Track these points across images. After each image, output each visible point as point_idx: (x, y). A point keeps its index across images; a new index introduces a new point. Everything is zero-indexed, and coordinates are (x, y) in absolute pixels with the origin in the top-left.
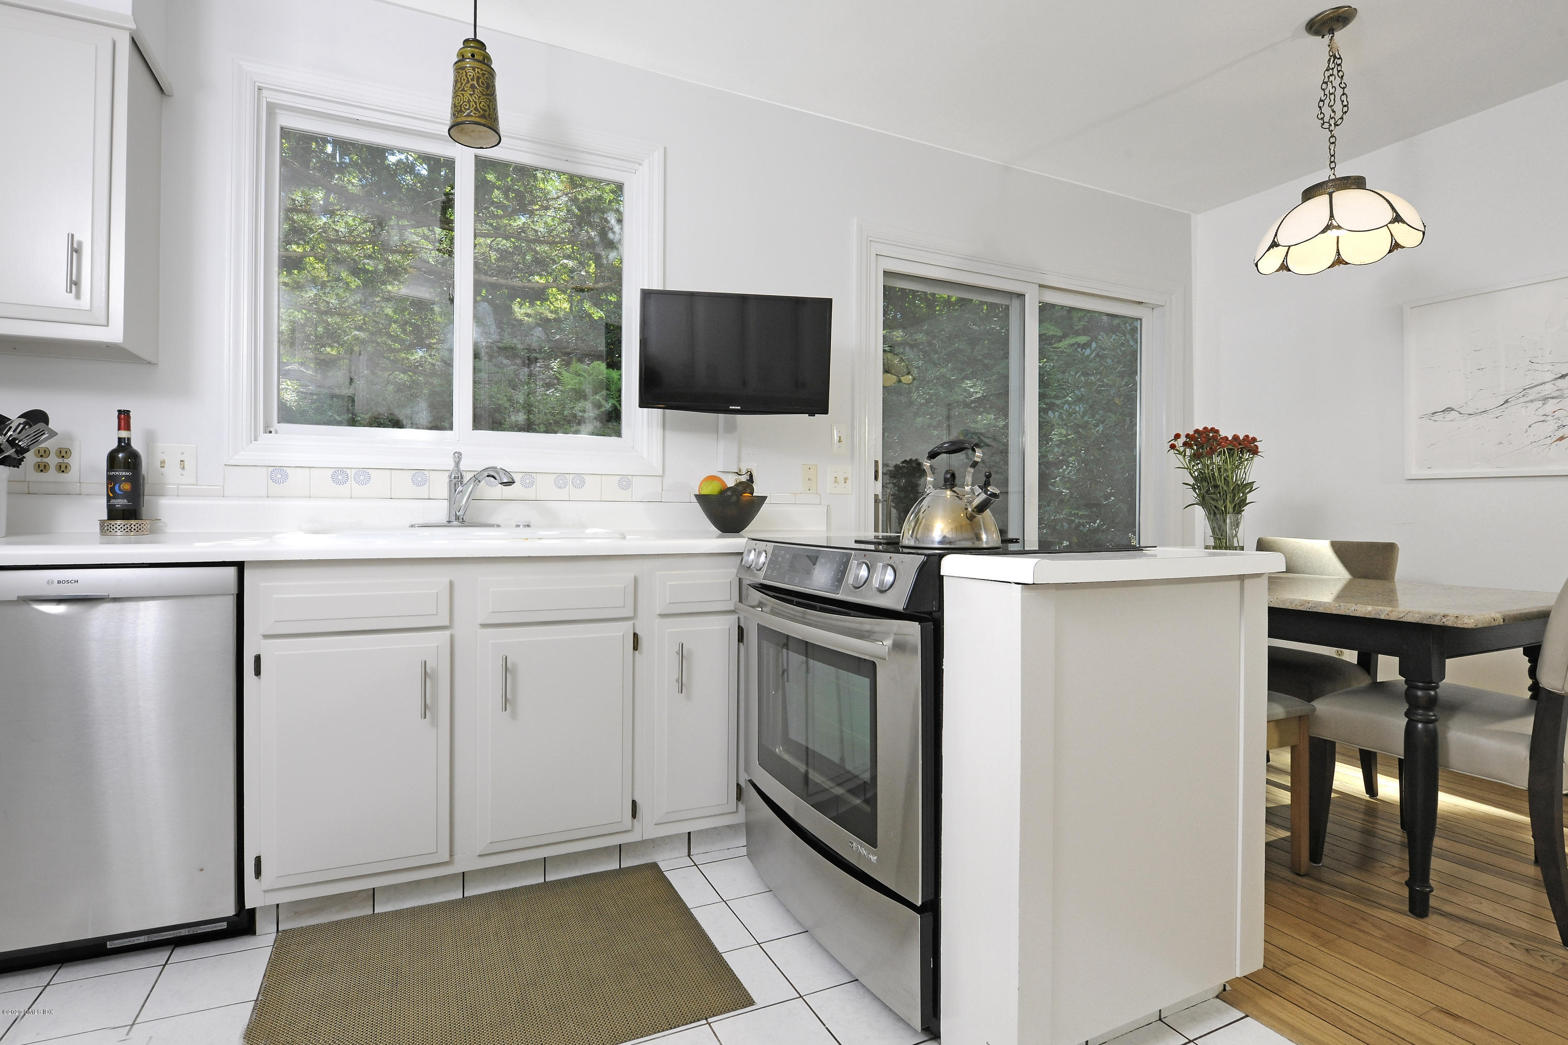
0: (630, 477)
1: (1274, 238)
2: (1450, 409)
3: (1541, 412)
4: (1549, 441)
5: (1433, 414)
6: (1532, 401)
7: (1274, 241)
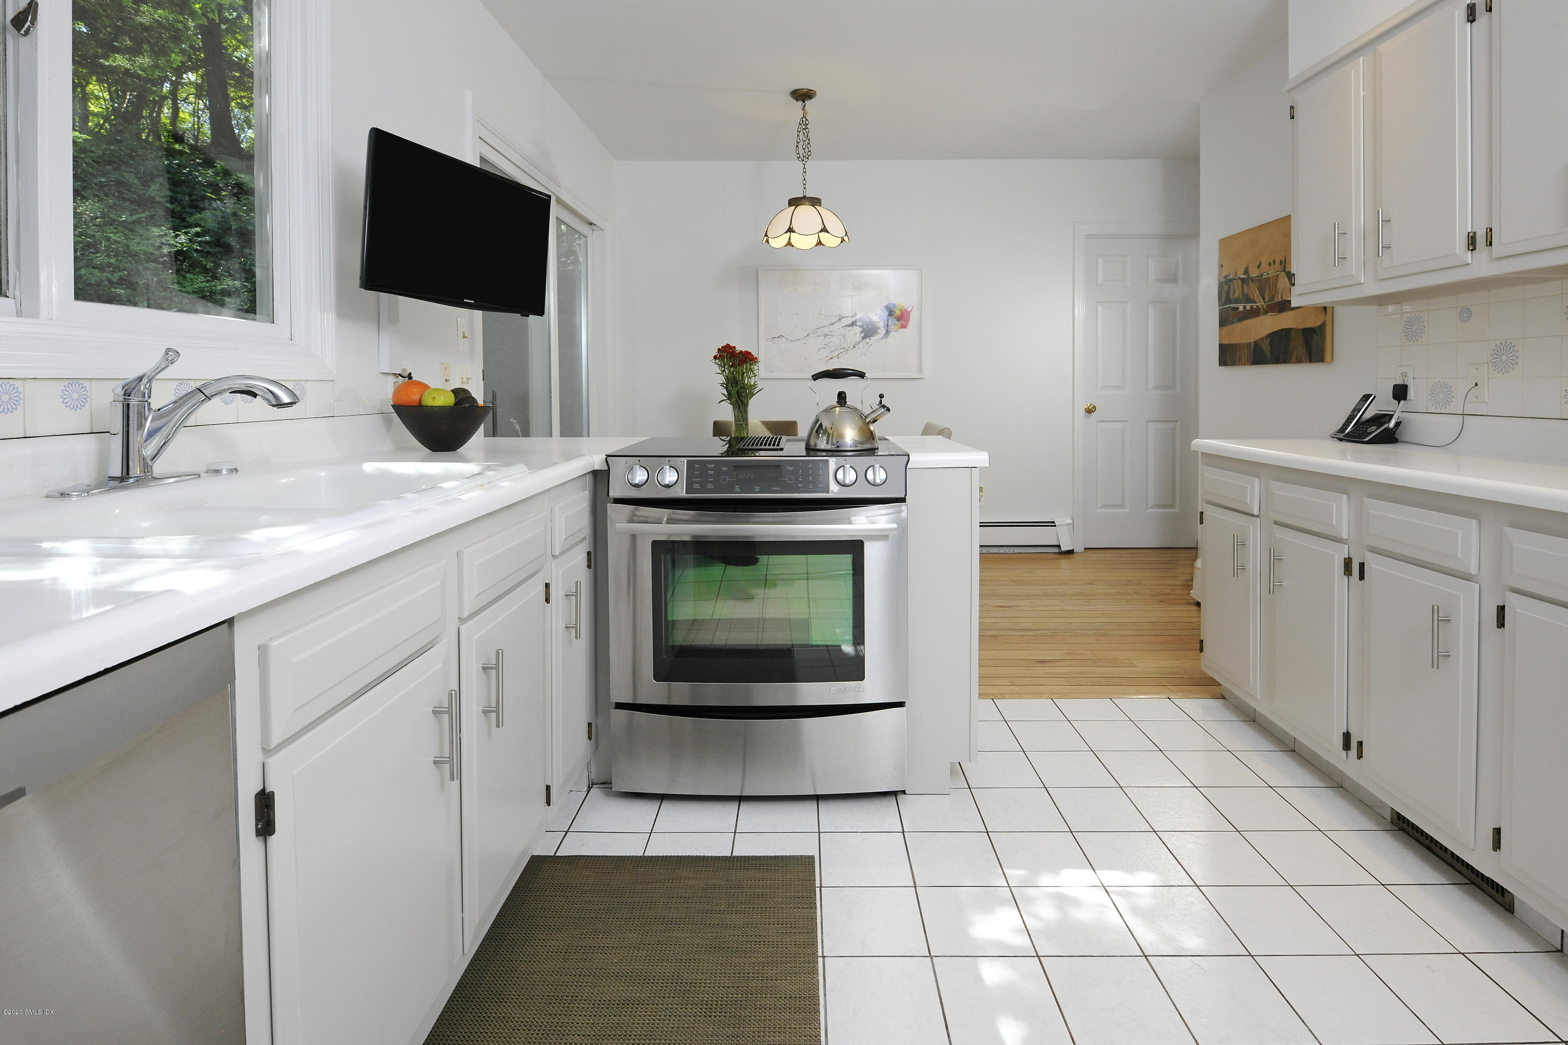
0: (303, 383)
1: (790, 226)
2: (782, 336)
3: (824, 342)
4: (827, 359)
5: (773, 338)
6: (819, 336)
7: (790, 227)
